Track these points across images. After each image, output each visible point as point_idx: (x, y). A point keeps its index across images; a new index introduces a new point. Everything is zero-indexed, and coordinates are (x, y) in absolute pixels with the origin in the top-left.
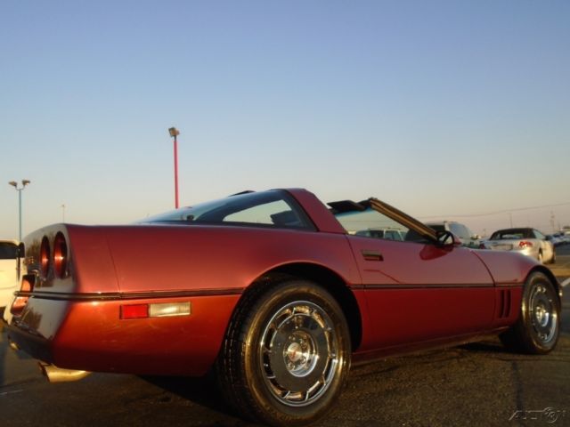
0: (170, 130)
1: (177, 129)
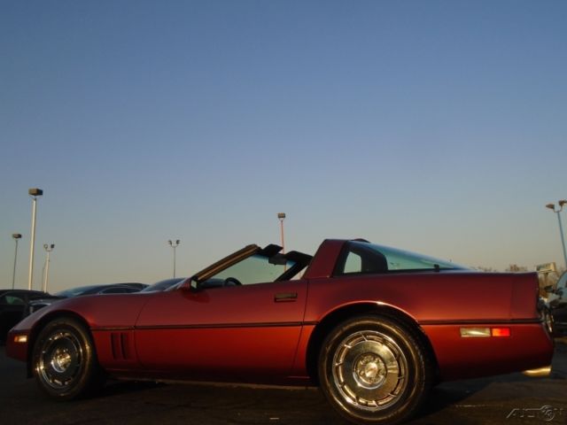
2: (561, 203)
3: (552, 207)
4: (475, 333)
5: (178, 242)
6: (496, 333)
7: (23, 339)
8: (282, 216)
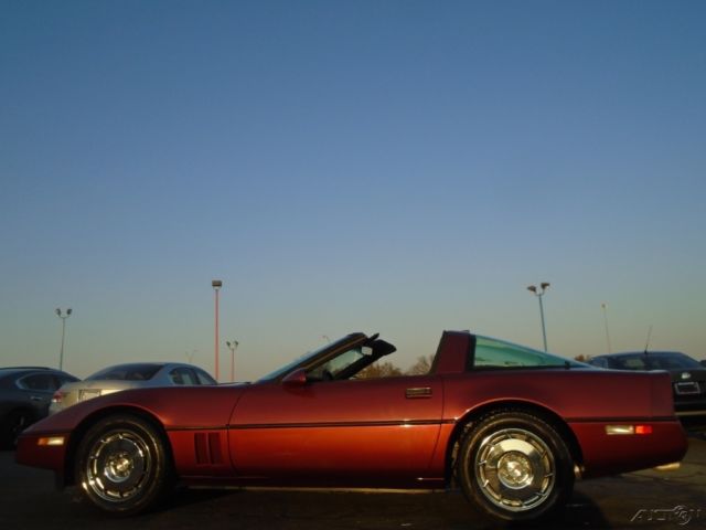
2: (544, 286)
3: (533, 289)
4: (620, 430)
5: (69, 312)
6: (640, 430)
7: (58, 441)
8: (217, 284)
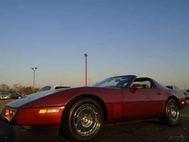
0: (85, 54)
1: (87, 54)
2: (36, 68)
3: (33, 69)
